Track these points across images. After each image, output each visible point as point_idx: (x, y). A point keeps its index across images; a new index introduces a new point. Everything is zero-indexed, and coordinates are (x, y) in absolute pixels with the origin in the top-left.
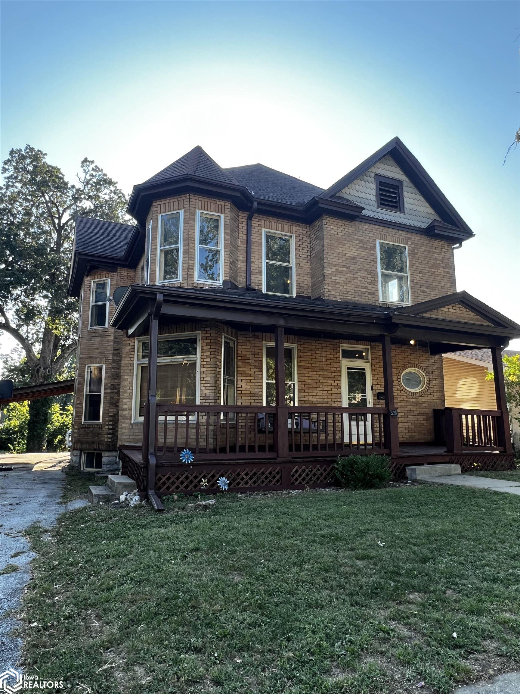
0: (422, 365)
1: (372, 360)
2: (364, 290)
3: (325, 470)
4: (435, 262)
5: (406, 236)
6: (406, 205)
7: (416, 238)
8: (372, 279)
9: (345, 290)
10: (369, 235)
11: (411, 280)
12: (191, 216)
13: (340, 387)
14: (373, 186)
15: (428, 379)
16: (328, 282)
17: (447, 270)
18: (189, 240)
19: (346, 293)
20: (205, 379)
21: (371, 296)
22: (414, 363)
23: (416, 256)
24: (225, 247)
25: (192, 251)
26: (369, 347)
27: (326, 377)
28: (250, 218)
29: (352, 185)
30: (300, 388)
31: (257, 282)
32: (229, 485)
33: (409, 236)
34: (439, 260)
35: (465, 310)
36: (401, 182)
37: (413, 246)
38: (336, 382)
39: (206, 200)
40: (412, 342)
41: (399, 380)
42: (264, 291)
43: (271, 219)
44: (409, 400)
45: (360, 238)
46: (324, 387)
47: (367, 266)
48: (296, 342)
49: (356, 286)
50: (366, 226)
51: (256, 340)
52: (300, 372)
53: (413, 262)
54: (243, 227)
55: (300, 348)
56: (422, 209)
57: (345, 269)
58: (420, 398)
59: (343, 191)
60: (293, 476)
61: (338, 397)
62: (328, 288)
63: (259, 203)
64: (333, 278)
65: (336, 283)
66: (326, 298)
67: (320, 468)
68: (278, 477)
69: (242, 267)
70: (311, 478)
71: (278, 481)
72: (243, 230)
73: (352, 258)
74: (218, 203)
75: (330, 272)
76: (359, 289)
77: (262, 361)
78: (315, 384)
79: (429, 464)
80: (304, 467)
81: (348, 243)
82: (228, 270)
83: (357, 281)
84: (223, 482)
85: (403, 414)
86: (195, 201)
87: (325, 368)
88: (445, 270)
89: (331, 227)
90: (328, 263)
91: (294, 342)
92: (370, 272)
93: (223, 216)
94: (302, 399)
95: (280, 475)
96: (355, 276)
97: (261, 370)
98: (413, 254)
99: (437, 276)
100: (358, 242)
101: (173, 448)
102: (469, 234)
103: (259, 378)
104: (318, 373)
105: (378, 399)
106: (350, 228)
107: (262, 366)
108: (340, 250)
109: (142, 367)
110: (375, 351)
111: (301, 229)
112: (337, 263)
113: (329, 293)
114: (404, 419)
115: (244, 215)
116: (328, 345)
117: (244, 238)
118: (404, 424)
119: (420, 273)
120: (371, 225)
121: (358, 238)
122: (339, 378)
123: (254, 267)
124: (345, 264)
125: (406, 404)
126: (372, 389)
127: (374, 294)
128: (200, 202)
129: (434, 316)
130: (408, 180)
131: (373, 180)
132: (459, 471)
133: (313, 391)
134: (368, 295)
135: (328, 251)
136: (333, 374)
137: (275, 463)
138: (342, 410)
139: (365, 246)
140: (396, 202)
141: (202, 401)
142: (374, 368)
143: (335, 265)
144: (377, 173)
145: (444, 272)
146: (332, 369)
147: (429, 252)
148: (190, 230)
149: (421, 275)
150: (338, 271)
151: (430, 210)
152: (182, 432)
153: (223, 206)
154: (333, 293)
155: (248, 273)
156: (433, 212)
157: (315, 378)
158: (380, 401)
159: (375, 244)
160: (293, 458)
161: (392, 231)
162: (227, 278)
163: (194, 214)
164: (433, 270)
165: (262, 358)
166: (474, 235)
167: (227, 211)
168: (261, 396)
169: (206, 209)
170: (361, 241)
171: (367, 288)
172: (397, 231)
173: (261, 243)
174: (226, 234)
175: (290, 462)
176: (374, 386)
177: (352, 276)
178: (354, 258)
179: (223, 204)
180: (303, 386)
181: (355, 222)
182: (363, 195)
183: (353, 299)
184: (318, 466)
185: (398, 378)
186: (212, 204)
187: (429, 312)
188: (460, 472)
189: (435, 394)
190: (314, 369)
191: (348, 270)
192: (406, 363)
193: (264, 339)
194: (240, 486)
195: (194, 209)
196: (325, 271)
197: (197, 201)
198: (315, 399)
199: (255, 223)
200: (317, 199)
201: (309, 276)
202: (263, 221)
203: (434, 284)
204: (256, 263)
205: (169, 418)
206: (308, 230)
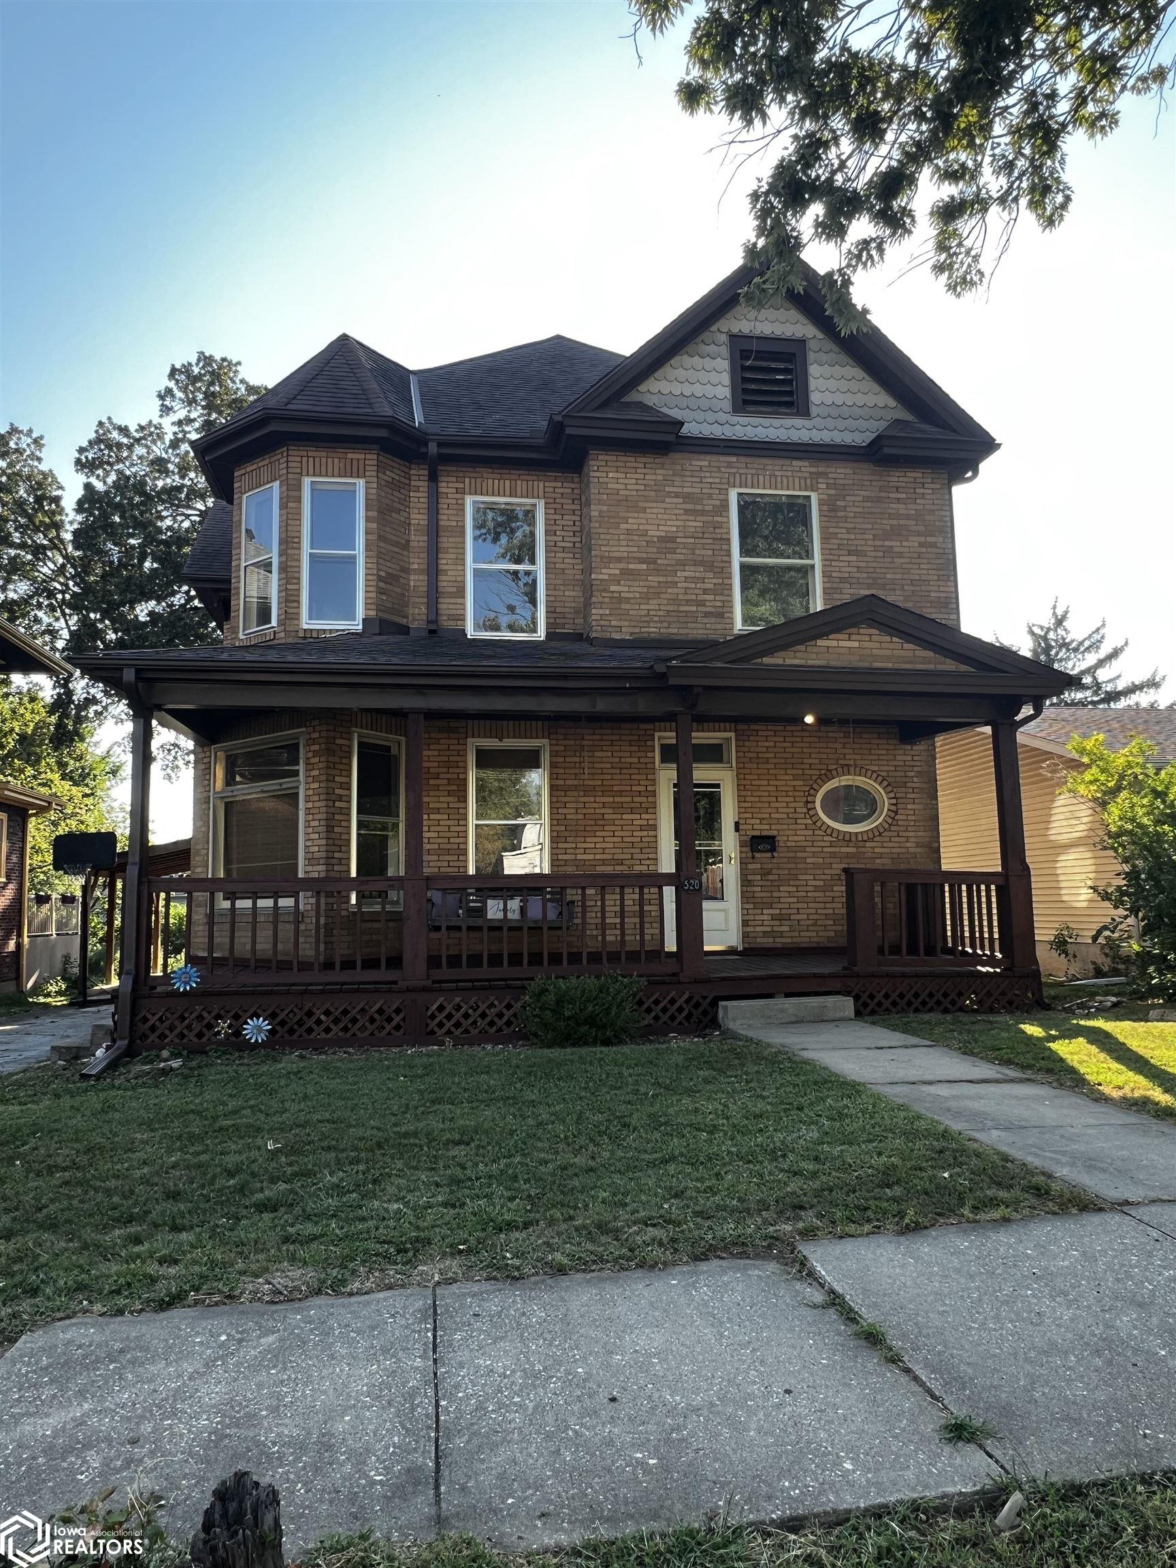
0: (876, 768)
1: (737, 763)
2: (694, 609)
3: (509, 1007)
4: (894, 522)
5: (814, 470)
6: (815, 397)
7: (841, 472)
8: (715, 581)
9: (644, 613)
10: (711, 480)
11: (825, 574)
12: (291, 493)
13: (654, 828)
14: (724, 365)
15: (894, 801)
16: (601, 600)
17: (930, 539)
18: (287, 542)
19: (647, 619)
20: (312, 824)
21: (713, 620)
22: (856, 766)
23: (841, 514)
24: (368, 547)
25: (294, 564)
26: (732, 734)
27: (619, 808)
28: (433, 478)
29: (666, 371)
30: (555, 834)
31: (454, 612)
32: (272, 1032)
33: (821, 469)
34: (908, 517)
35: (888, 638)
36: (802, 342)
37: (832, 492)
38: (644, 816)
39: (324, 454)
40: (809, 719)
41: (810, 806)
42: (471, 633)
43: (486, 472)
44: (837, 850)
45: (686, 490)
46: (613, 828)
47: (703, 552)
48: (546, 734)
49: (675, 601)
50: (702, 462)
51: (451, 735)
52: (555, 799)
53: (831, 530)
54: (419, 497)
55: (556, 748)
56: (860, 399)
57: (644, 566)
58: (868, 844)
59: (642, 388)
60: (433, 1017)
61: (649, 850)
62: (601, 612)
63: (440, 445)
64: (612, 588)
65: (620, 600)
66: (594, 635)
67: (496, 1003)
68: (397, 1019)
69: (418, 583)
70: (475, 1022)
71: (398, 1028)
72: (420, 505)
73: (661, 539)
74: (350, 456)
75: (606, 577)
76: (682, 608)
77: (465, 780)
78: (593, 822)
79: (788, 995)
80: (457, 999)
81: (654, 505)
82: (374, 595)
83: (676, 591)
84: (256, 1029)
85: (822, 883)
86: (299, 459)
87: (615, 788)
88: (922, 539)
89: (611, 475)
90: (602, 557)
91: (540, 734)
92: (709, 565)
93: (361, 483)
94: (560, 857)
95: (402, 1015)
96: (669, 579)
97: (464, 799)
98: (830, 509)
99: (901, 555)
100: (681, 500)
101: (270, 961)
102: (984, 444)
103: (458, 817)
104: (598, 799)
105: (752, 851)
106: (658, 471)
107: (465, 791)
108: (632, 524)
109: (226, 804)
110: (747, 744)
111: (560, 484)
112: (625, 555)
113: (603, 623)
114: (821, 894)
115: (422, 472)
116: (624, 738)
117: (422, 522)
118: (822, 905)
119: (850, 553)
120: (715, 458)
121: (680, 490)
122: (652, 808)
123: (444, 582)
124: (644, 555)
125: (827, 861)
126: (737, 829)
127: (721, 615)
128: (311, 460)
129: (797, 662)
130: (820, 335)
131: (724, 351)
132: (851, 1012)
133: (588, 840)
134: (706, 620)
135: (601, 530)
136: (636, 799)
137: (390, 991)
138: (660, 880)
139: (699, 507)
140: (790, 393)
141: (310, 868)
142: (743, 782)
143: (619, 560)
144: (735, 331)
145: (921, 545)
146: (634, 788)
147: (879, 500)
148: (290, 522)
149: (854, 558)
150: (624, 572)
151: (883, 399)
152: (286, 930)
153: (361, 463)
154: (613, 623)
155: (434, 594)
156: (892, 403)
157: (592, 811)
158: (757, 855)
159: (727, 501)
160: (434, 982)
161: (773, 466)
162: (373, 613)
163: (299, 488)
164: (886, 543)
165: (466, 773)
166: (999, 445)
167: (372, 471)
168: (465, 852)
169: (324, 472)
170: (687, 497)
171: (701, 603)
172: (787, 462)
173: (463, 527)
174: (368, 519)
175: (424, 989)
176: (742, 821)
177: (661, 579)
178: (668, 539)
179: (362, 456)
180: (563, 828)
181: (672, 455)
182: (698, 390)
183: (663, 630)
184: (492, 998)
185: (807, 802)
186: (336, 460)
187: (779, 654)
188: (852, 1015)
189: (911, 834)
190: (589, 791)
191: (652, 567)
192: (831, 767)
193: (470, 733)
194: (312, 1036)
195: (296, 476)
196: (593, 576)
197: (305, 459)
198: (591, 857)
199: (447, 486)
200: (558, 418)
201: (577, 588)
202: (467, 480)
203: (888, 576)
204: (450, 573)
205: (261, 903)
206: (577, 486)
